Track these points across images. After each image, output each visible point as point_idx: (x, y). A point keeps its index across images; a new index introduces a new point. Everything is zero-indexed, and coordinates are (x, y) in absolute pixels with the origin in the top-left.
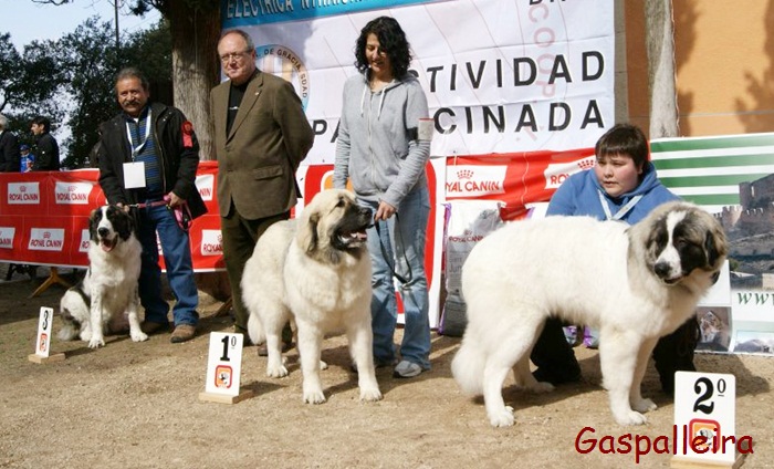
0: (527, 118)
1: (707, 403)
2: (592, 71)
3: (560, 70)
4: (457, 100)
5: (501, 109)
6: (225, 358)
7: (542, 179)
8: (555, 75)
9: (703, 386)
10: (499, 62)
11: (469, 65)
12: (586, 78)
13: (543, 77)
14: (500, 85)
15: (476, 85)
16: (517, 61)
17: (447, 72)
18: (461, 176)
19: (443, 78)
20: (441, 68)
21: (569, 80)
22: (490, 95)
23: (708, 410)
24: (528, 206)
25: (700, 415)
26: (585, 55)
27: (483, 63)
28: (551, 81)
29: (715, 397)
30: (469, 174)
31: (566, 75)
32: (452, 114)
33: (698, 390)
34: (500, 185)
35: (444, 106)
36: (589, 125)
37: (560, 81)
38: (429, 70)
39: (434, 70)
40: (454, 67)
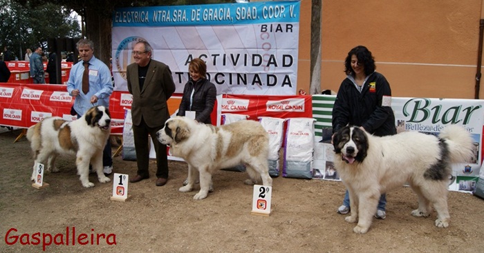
0: (257, 80)
1: (263, 195)
2: (287, 63)
3: (272, 61)
4: (226, 70)
5: (245, 75)
6: (121, 183)
7: (265, 107)
8: (270, 63)
9: (262, 189)
10: (246, 55)
11: (232, 55)
12: (284, 65)
13: (264, 63)
14: (245, 65)
15: (235, 64)
16: (254, 55)
17: (221, 57)
18: (229, 103)
19: (219, 59)
20: (218, 55)
21: (276, 66)
22: (241, 69)
23: (263, 197)
24: (259, 118)
25: (261, 198)
26: (284, 56)
27: (238, 55)
28: (268, 65)
29: (265, 193)
30: (233, 103)
31: (275, 63)
32: (223, 75)
33: (261, 190)
34: (247, 107)
35: (220, 72)
36: (285, 85)
37: (272, 66)
38: (213, 55)
39: (215, 56)
40: (225, 55)
